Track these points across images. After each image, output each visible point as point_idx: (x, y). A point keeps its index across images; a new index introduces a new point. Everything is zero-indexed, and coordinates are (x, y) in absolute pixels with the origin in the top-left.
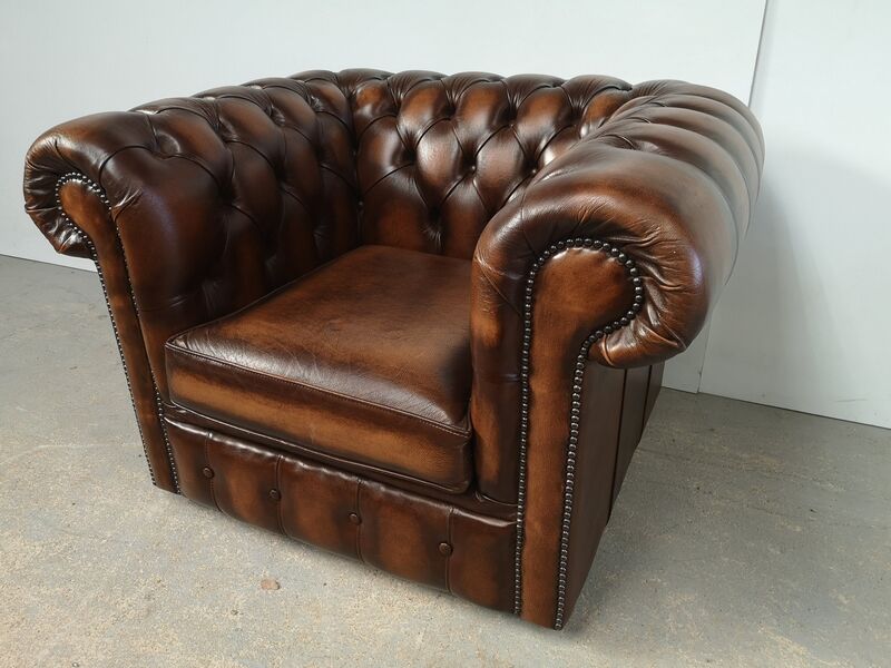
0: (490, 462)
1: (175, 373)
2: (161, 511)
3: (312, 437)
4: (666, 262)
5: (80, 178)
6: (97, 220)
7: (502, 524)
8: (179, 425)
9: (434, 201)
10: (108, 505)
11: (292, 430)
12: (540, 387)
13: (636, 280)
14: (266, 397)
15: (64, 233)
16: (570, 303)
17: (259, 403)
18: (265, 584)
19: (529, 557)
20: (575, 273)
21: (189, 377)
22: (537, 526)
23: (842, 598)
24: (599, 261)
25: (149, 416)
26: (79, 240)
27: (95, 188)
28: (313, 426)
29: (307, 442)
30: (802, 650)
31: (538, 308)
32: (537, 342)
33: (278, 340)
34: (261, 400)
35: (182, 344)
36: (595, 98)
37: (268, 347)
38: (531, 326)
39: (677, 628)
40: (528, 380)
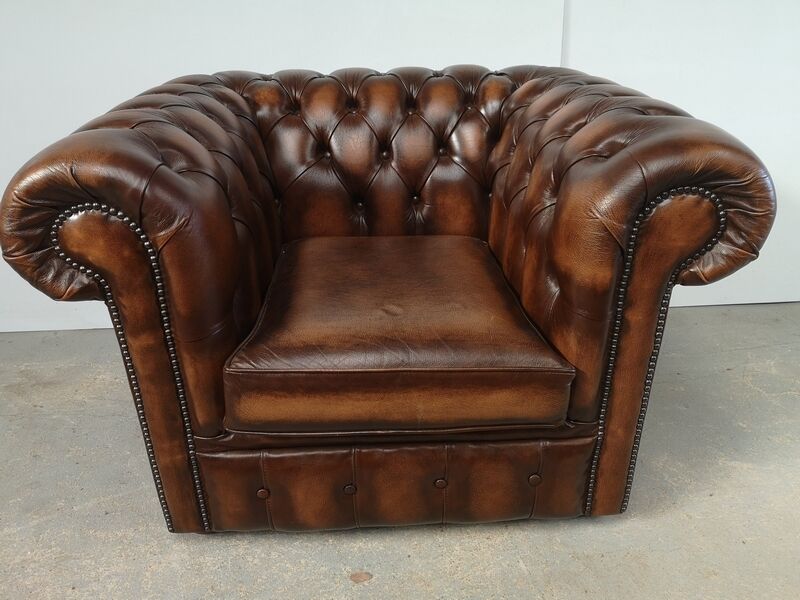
0: (590, 391)
1: (244, 397)
2: (185, 556)
3: (419, 417)
4: (758, 195)
5: (97, 208)
6: (126, 253)
7: (589, 440)
8: (221, 455)
9: (357, 189)
10: (117, 575)
11: (396, 416)
12: (636, 317)
13: (722, 213)
14: (366, 392)
15: (66, 275)
16: (674, 240)
17: (358, 400)
18: (356, 578)
19: (607, 460)
20: (680, 216)
21: (264, 397)
22: (620, 432)
23: (741, 424)
24: (698, 203)
25: (179, 457)
26: (86, 281)
27: (122, 217)
28: (421, 407)
29: (413, 424)
30: (750, 465)
31: (642, 250)
32: (637, 278)
33: (354, 336)
34: (359, 396)
35: (244, 366)
36: (483, 84)
37: (348, 346)
38: (632, 267)
39: (674, 481)
40: (622, 313)
